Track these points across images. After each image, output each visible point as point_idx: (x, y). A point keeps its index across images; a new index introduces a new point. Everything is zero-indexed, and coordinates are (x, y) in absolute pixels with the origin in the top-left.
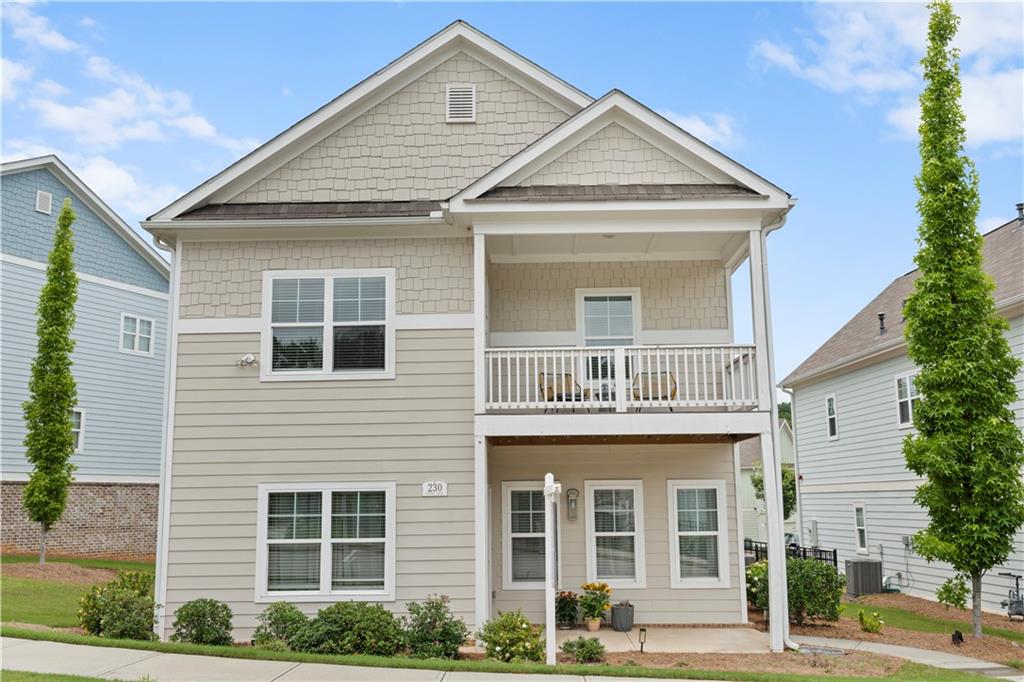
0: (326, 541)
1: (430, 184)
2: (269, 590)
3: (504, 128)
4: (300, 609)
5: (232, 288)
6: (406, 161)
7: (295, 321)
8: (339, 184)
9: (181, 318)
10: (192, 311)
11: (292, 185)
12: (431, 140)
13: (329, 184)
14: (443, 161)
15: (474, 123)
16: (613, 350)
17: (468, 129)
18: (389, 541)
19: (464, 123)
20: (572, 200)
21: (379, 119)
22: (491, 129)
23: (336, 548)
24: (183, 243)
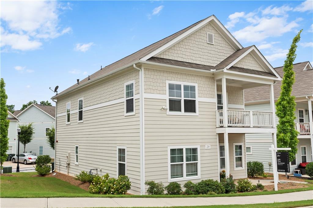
0: (185, 162)
1: (204, 60)
2: (171, 178)
3: (219, 48)
4: (179, 183)
5: (158, 84)
6: (199, 53)
7: (174, 97)
8: (184, 56)
9: (145, 93)
10: (147, 91)
11: (172, 54)
12: (204, 47)
13: (181, 56)
14: (206, 54)
15: (213, 45)
16: (249, 112)
17: (212, 46)
18: (199, 162)
19: (211, 44)
20: (247, 73)
21: (192, 38)
22: (217, 47)
23: (187, 164)
24: (144, 68)
